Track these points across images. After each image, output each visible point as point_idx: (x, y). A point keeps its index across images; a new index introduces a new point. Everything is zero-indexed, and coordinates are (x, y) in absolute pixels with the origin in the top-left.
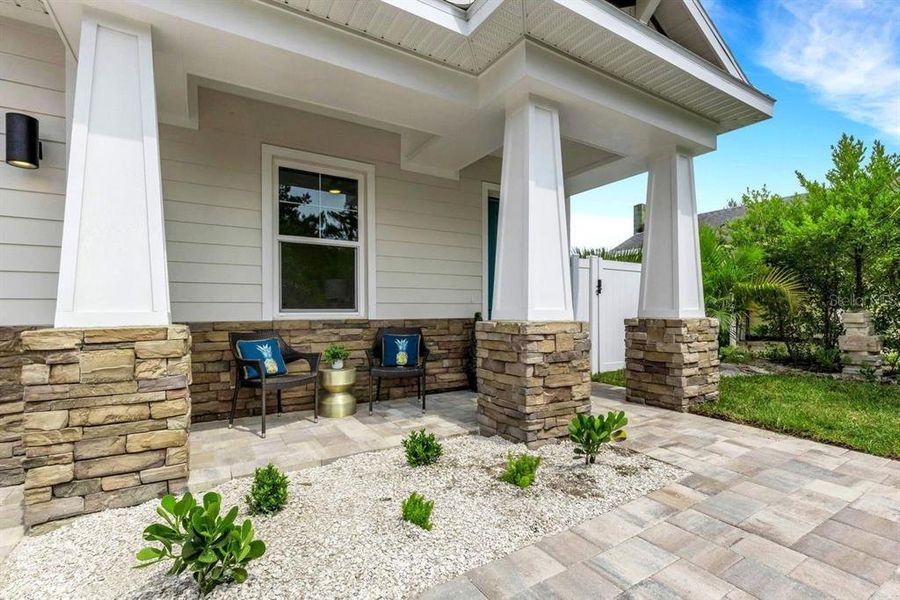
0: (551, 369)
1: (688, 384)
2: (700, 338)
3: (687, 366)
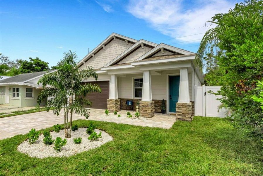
0: (144, 108)
1: (178, 116)
2: (183, 107)
3: (178, 112)
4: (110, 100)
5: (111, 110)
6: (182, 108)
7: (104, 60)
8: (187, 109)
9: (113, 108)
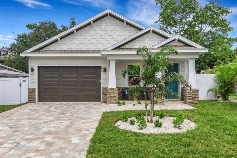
1: (189, 100)
2: (193, 92)
3: (188, 97)
4: (111, 90)
5: (111, 100)
6: (191, 93)
7: (92, 40)
8: (196, 94)
9: (115, 98)
